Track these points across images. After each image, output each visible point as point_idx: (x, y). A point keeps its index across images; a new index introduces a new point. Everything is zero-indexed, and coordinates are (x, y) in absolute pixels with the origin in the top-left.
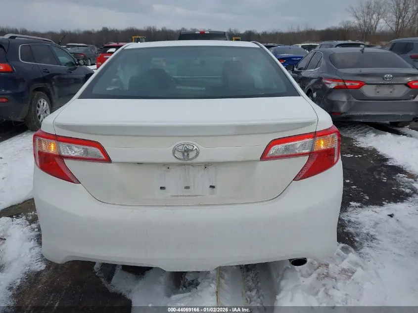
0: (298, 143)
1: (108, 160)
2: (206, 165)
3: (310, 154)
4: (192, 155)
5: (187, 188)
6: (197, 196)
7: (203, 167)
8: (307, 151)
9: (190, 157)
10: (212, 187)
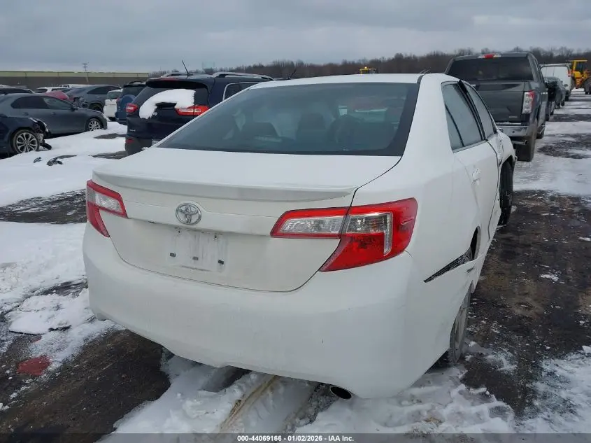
0: (327, 219)
1: (124, 214)
2: (217, 234)
3: (340, 236)
4: (194, 219)
5: (196, 258)
6: (205, 270)
7: (213, 237)
8: (337, 232)
9: (193, 221)
10: (221, 262)
